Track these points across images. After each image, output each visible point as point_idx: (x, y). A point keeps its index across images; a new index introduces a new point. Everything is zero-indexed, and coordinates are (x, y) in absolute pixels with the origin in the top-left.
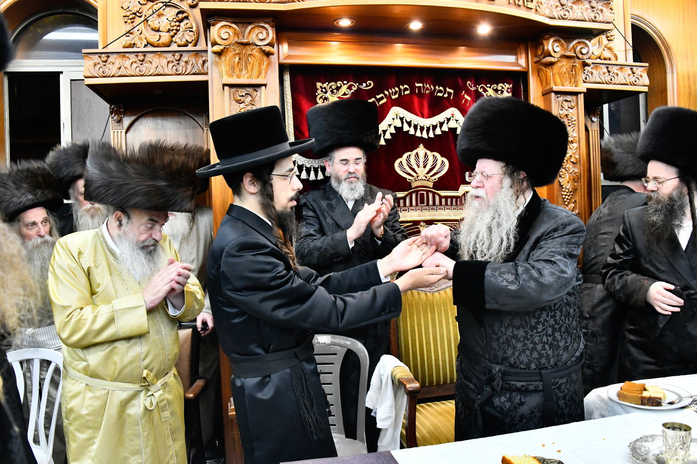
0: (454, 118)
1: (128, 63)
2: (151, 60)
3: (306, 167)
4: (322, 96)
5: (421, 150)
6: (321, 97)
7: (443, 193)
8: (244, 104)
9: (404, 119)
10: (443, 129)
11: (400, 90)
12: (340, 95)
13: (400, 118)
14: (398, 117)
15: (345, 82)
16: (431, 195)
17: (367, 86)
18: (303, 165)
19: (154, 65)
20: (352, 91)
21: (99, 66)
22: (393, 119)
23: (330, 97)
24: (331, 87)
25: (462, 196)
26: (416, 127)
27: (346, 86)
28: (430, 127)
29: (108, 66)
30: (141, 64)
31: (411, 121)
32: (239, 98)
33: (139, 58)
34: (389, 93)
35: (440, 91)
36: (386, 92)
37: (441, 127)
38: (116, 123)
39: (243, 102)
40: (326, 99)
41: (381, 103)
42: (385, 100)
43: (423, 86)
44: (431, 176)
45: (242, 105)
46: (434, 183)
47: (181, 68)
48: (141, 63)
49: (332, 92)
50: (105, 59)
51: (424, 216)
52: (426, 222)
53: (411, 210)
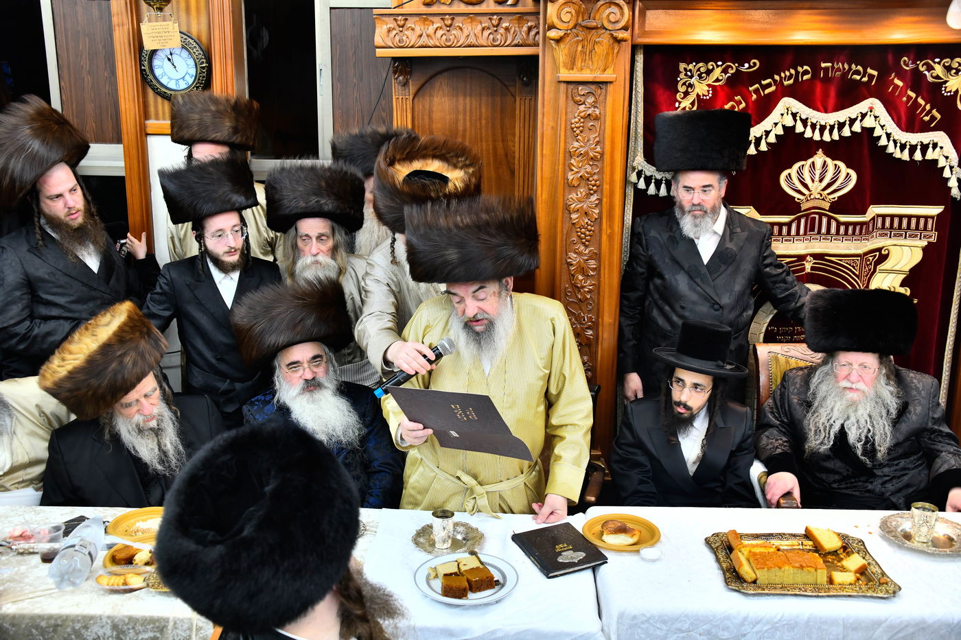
0: (872, 113)
1: (431, 29)
2: (461, 25)
3: (656, 179)
4: (687, 81)
5: (819, 158)
6: (684, 84)
7: (843, 218)
8: (584, 106)
9: (798, 115)
10: (853, 129)
11: (797, 73)
12: (710, 82)
13: (792, 114)
14: (790, 112)
15: (720, 63)
16: (825, 220)
17: (750, 67)
18: (652, 176)
19: (466, 32)
20: (729, 75)
21: (394, 32)
22: (782, 115)
23: (696, 83)
24: (699, 70)
25: (870, 221)
26: (813, 126)
27: (720, 69)
28: (834, 124)
29: (406, 32)
30: (448, 31)
31: (807, 119)
32: (578, 98)
33: (446, 22)
34: (781, 78)
35: (857, 72)
36: (777, 77)
37: (851, 126)
38: (400, 87)
39: (584, 103)
40: (691, 86)
41: (767, 91)
42: (773, 88)
43: (833, 67)
44: (828, 194)
45: (582, 108)
46: (832, 204)
47: (499, 37)
48: (448, 29)
49: (700, 76)
50: (402, 22)
51: (812, 248)
52: (815, 256)
53: (797, 240)
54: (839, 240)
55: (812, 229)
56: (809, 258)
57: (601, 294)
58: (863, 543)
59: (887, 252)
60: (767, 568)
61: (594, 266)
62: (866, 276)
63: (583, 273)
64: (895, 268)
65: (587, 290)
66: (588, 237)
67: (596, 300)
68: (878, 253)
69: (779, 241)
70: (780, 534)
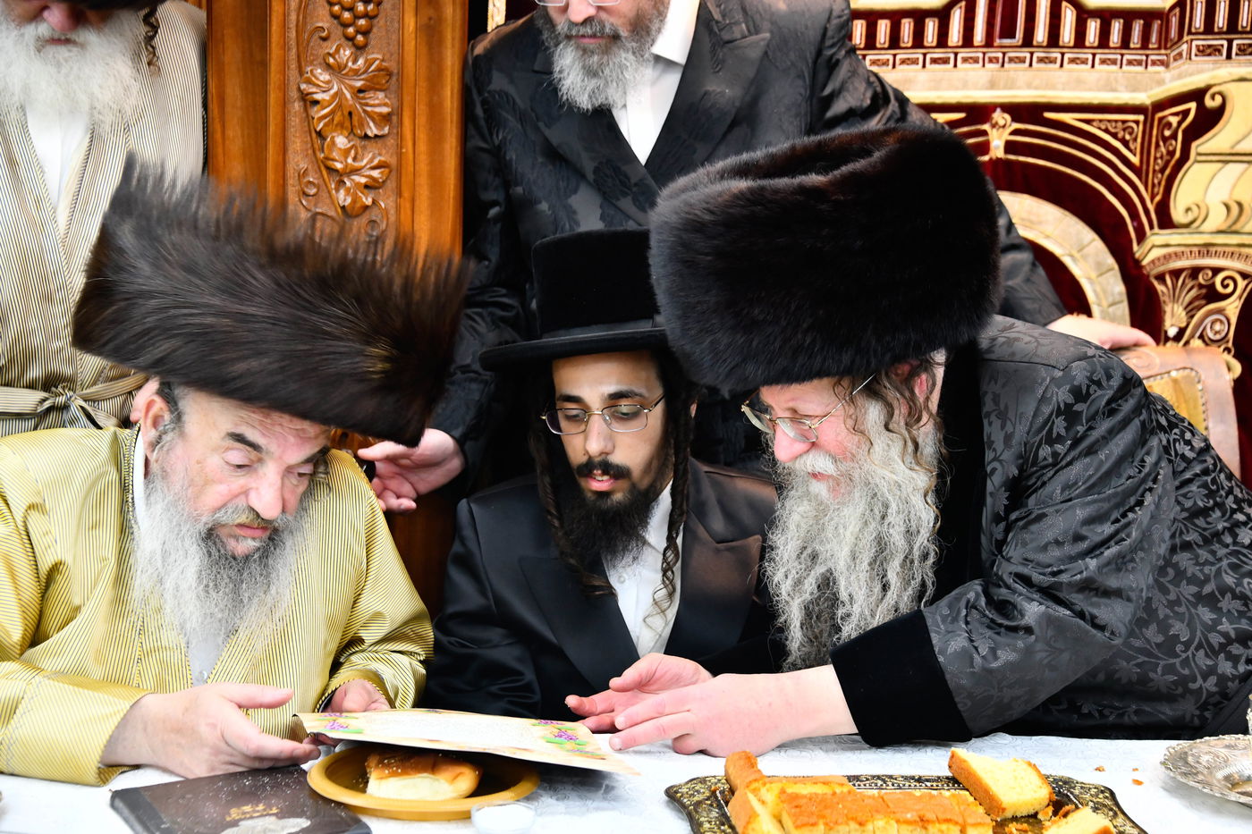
16: (1043, 5)
25: (1173, 7)
51: (1006, 87)
52: (1020, 112)
53: (965, 60)
54: (1084, 62)
55: (1008, 32)
56: (999, 117)
57: (406, 194)
58: (1112, 794)
59: (1219, 100)
60: (826, 824)
61: (385, 110)
62: (1162, 171)
63: (351, 133)
64: (1239, 148)
65: (363, 180)
66: (362, 22)
67: (392, 218)
68: (1193, 106)
69: (915, 62)
70: (879, 777)
